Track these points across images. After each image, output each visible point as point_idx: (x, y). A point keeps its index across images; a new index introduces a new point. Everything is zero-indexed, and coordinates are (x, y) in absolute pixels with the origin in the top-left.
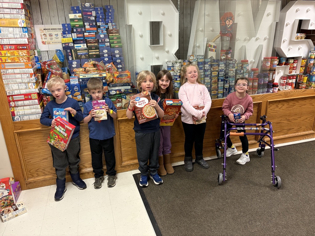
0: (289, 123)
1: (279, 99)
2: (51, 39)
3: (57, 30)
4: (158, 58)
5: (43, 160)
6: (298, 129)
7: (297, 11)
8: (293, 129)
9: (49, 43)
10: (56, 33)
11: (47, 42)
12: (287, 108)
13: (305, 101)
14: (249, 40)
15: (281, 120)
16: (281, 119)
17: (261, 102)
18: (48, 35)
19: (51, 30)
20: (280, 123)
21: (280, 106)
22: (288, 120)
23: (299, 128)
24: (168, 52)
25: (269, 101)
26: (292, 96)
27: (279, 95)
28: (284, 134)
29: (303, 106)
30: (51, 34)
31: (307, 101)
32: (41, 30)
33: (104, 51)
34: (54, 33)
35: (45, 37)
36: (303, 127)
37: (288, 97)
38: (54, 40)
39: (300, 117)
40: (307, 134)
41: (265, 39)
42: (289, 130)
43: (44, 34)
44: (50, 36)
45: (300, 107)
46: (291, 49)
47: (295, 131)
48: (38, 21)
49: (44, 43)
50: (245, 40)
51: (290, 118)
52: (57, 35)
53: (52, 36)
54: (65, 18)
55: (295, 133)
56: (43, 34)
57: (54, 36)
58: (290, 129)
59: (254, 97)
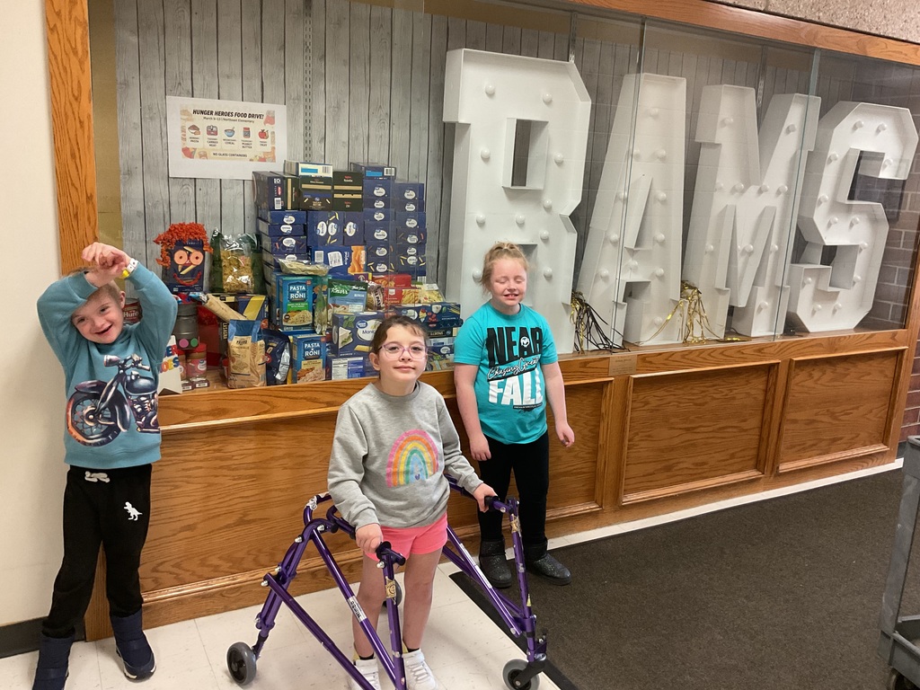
0: (834, 422)
1: (817, 354)
2: (213, 143)
3: (233, 118)
4: (521, 225)
5: (180, 532)
6: (853, 439)
7: (855, 128)
8: (841, 439)
9: (204, 155)
10: (229, 125)
11: (197, 152)
12: (832, 380)
13: (871, 362)
14: (743, 192)
15: (816, 414)
16: (816, 411)
17: (778, 363)
18: (203, 131)
19: (216, 117)
20: (814, 421)
21: (816, 374)
22: (833, 415)
23: (854, 435)
24: (548, 209)
25: (795, 359)
26: (844, 349)
27: (816, 345)
28: (820, 454)
29: (865, 378)
30: (214, 129)
31: (874, 363)
32: (184, 112)
33: (375, 192)
34: (222, 125)
35: (193, 136)
36: (863, 435)
37: (836, 351)
38: (222, 146)
39: (857, 408)
40: (870, 455)
41: (778, 192)
42: (833, 443)
43: (194, 127)
44: (209, 133)
45: (859, 378)
46: (836, 223)
47: (845, 446)
48: (180, 84)
49: (188, 153)
50: (734, 190)
51: (838, 409)
52: (231, 132)
53: (216, 133)
54: (260, 83)
55: (845, 450)
56: (190, 124)
57: (222, 135)
58: (834, 440)
59: (763, 349)
